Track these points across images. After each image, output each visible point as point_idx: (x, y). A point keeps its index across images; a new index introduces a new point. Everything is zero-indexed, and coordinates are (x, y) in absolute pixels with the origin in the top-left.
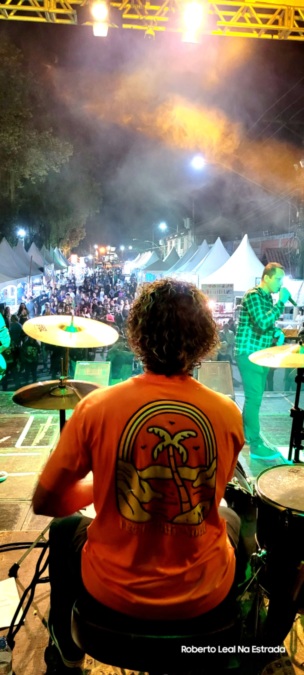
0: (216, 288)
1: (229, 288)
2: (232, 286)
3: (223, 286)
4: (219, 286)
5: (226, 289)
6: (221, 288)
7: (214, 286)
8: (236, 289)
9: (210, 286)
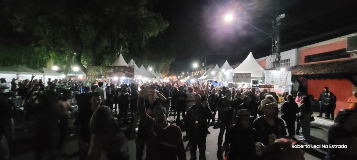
0: (242, 75)
1: (249, 75)
2: (250, 74)
3: (246, 74)
4: (243, 74)
5: (247, 76)
6: (245, 75)
7: (241, 74)
8: (252, 76)
9: (239, 74)
